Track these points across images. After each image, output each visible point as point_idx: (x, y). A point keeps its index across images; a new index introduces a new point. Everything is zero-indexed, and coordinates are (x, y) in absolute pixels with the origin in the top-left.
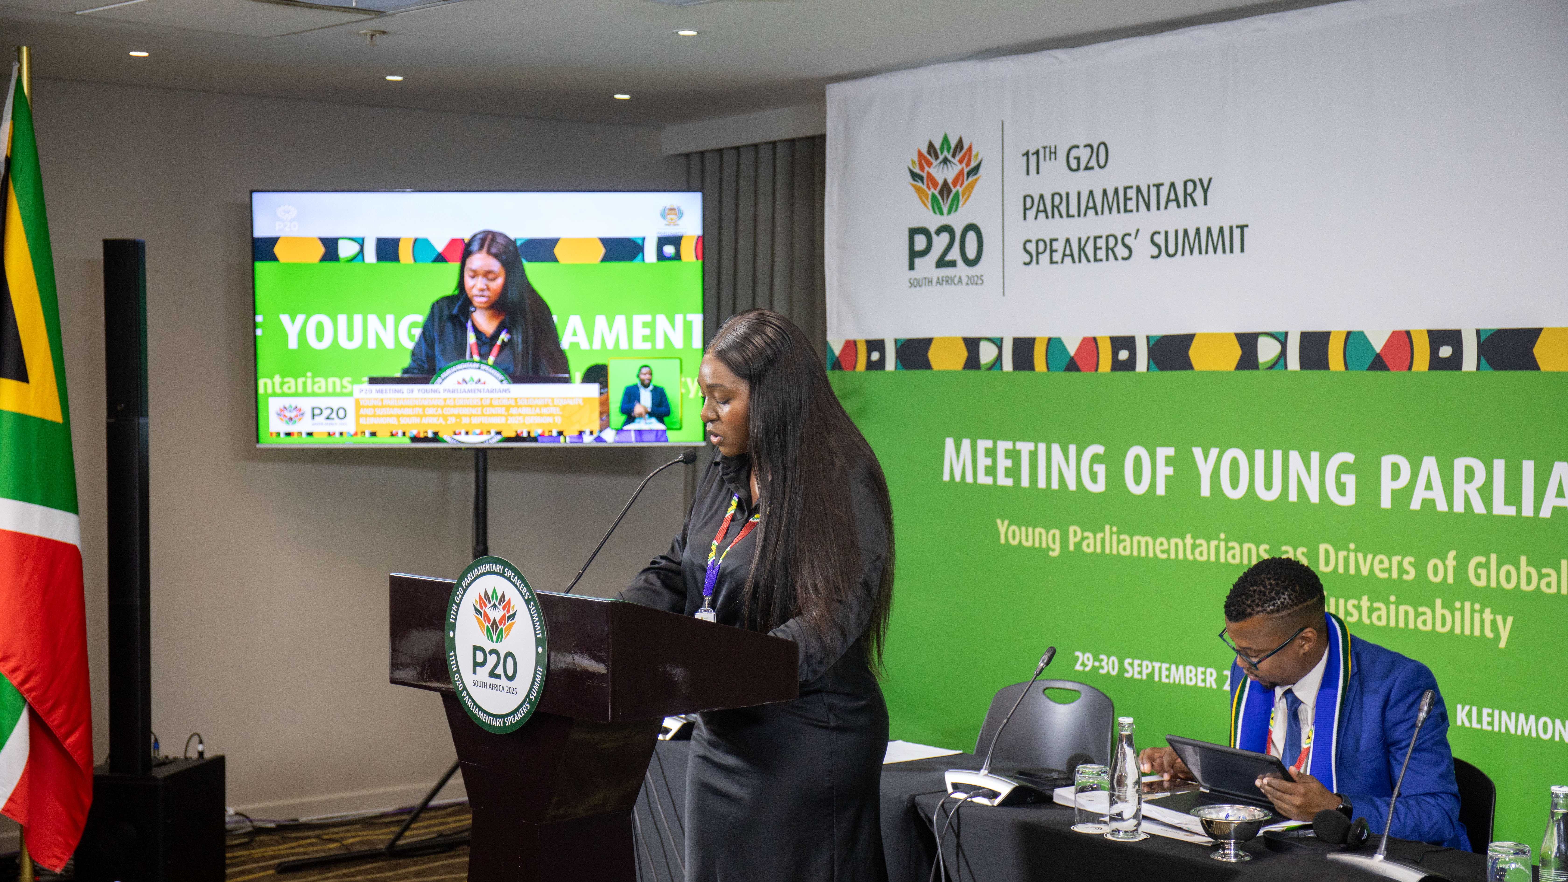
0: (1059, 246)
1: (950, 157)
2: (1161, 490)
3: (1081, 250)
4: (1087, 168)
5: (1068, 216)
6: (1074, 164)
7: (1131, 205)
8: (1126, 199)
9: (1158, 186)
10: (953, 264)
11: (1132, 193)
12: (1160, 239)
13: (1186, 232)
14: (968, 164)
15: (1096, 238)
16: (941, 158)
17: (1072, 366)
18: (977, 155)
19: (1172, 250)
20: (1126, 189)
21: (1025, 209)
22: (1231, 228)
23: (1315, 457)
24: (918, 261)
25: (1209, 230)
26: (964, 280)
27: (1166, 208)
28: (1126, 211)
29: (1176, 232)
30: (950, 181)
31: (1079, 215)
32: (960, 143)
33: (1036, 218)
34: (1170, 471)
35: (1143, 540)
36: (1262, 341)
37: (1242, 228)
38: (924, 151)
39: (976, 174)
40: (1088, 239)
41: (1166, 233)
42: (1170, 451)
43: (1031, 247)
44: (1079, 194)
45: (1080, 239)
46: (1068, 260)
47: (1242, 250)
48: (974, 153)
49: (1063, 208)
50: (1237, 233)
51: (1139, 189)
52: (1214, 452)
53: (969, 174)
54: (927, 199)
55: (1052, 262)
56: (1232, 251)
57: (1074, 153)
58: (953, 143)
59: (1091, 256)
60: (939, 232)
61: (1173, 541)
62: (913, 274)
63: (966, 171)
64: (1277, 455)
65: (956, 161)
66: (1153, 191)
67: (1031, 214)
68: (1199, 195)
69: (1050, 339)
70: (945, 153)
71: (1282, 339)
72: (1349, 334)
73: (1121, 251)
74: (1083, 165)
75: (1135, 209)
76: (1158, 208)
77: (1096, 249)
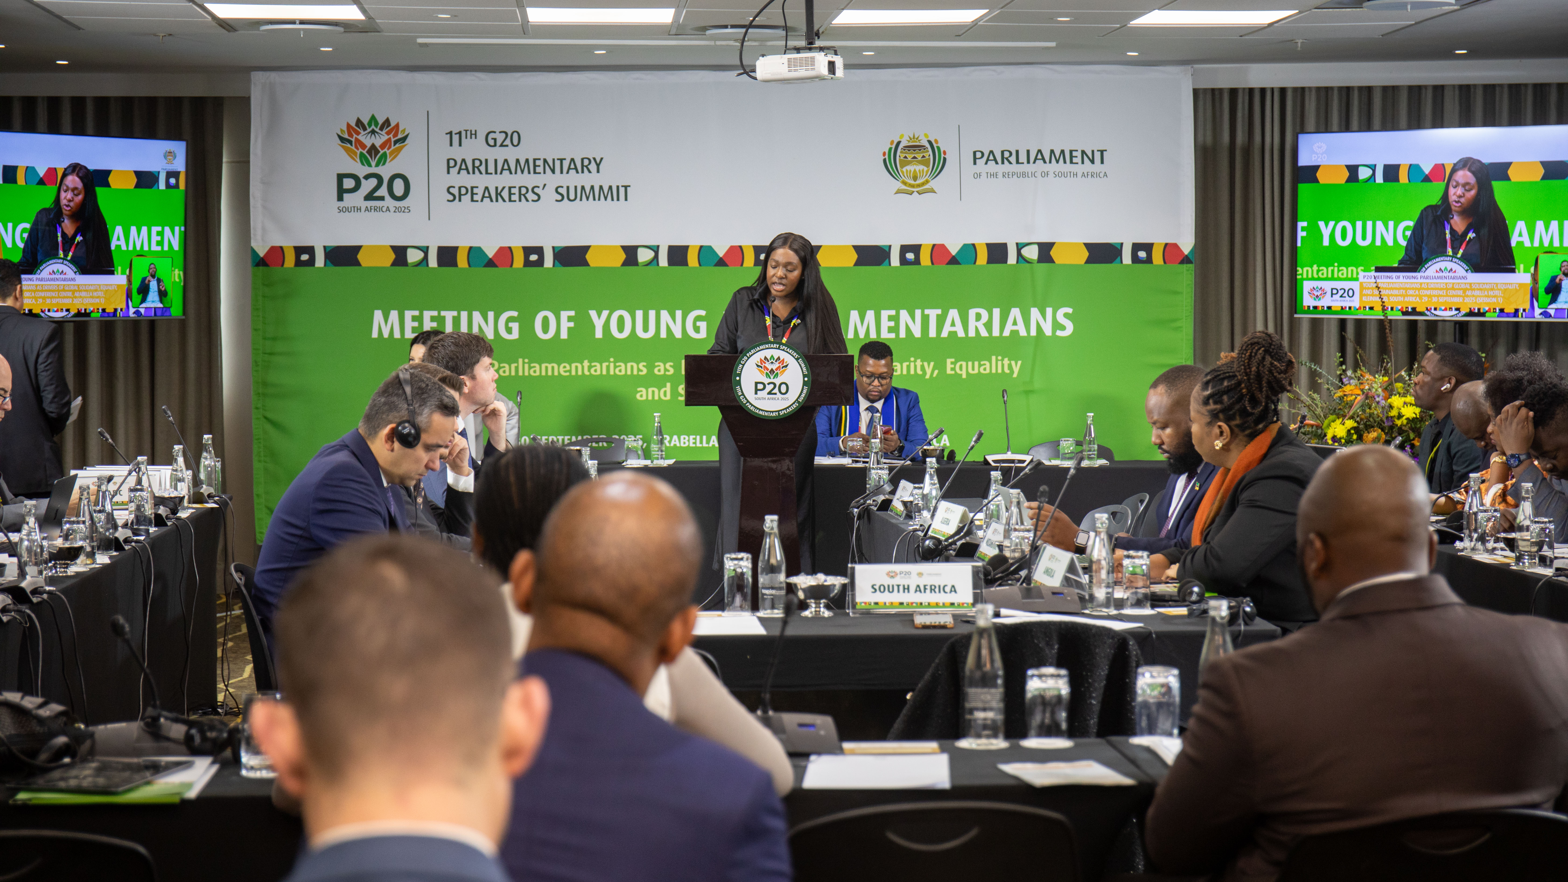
0: (480, 191)
1: (377, 130)
2: (564, 335)
3: (498, 194)
4: (502, 145)
5: (487, 173)
6: (492, 142)
7: (538, 170)
8: (535, 166)
9: (561, 160)
10: (382, 198)
11: (540, 163)
12: (563, 191)
13: (583, 188)
14: (396, 135)
15: (510, 188)
16: (369, 130)
17: (490, 263)
18: (404, 131)
19: (572, 197)
20: (535, 160)
21: (449, 167)
22: (618, 187)
23: (679, 313)
24: (345, 196)
25: (601, 187)
26: (392, 209)
27: (568, 173)
28: (535, 173)
29: (576, 187)
30: (377, 145)
31: (496, 173)
32: (387, 122)
33: (459, 173)
34: (572, 324)
35: (550, 366)
36: (640, 251)
37: (626, 187)
38: (353, 124)
39: (404, 142)
40: (504, 188)
41: (568, 188)
42: (572, 313)
43: (455, 191)
44: (496, 161)
45: (497, 188)
46: (487, 200)
47: (626, 199)
48: (401, 129)
49: (483, 168)
50: (622, 190)
51: (545, 161)
52: (605, 313)
53: (396, 142)
54: (356, 156)
55: (472, 200)
56: (618, 200)
57: (491, 136)
58: (380, 122)
59: (507, 198)
60: (367, 177)
61: (574, 365)
62: (341, 204)
63: (393, 140)
64: (652, 314)
65: (383, 132)
66: (558, 163)
67: (454, 171)
68: (593, 167)
69: (471, 248)
70: (373, 127)
71: (656, 250)
72: (701, 247)
73: (531, 196)
74: (499, 143)
75: (542, 172)
76: (562, 172)
77: (510, 194)
